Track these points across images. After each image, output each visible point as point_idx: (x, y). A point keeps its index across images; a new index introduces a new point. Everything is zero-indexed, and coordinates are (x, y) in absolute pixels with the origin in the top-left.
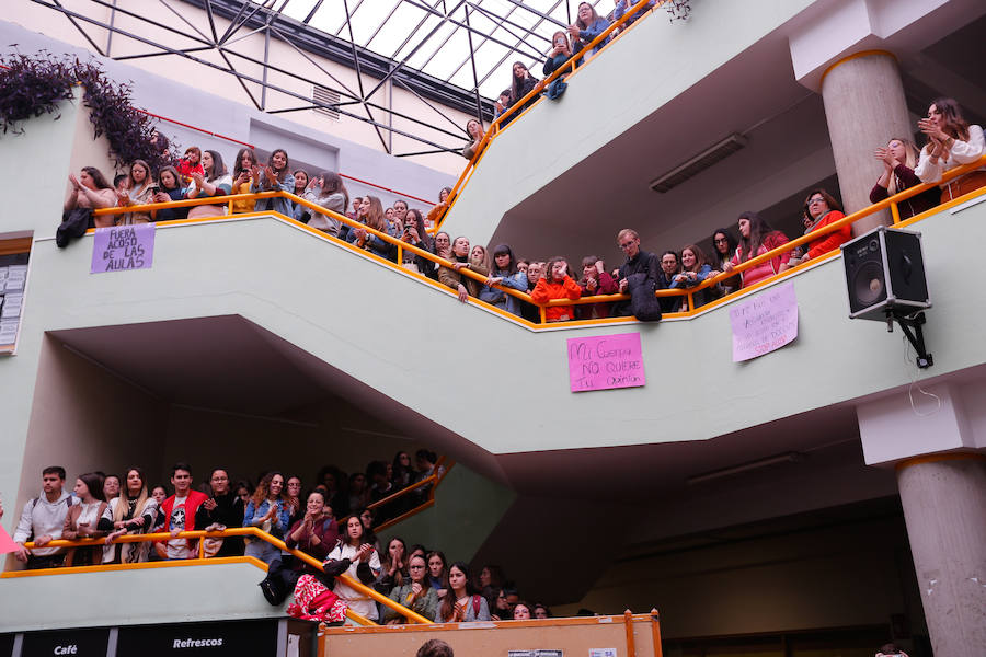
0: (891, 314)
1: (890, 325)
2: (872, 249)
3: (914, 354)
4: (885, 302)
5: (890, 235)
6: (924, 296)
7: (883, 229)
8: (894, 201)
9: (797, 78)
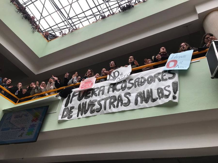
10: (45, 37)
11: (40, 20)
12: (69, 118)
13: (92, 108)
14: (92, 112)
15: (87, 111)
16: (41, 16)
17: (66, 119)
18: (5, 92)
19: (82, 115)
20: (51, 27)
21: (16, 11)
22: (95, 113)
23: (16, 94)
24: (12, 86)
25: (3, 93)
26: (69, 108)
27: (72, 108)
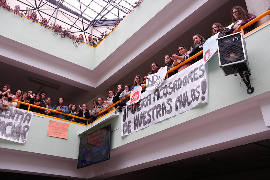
12: (129, 133)
13: (144, 120)
14: (145, 124)
15: (141, 123)
17: (127, 134)
18: (75, 118)
19: (138, 128)
22: (147, 124)
25: (73, 120)
26: (127, 123)
27: (130, 122)
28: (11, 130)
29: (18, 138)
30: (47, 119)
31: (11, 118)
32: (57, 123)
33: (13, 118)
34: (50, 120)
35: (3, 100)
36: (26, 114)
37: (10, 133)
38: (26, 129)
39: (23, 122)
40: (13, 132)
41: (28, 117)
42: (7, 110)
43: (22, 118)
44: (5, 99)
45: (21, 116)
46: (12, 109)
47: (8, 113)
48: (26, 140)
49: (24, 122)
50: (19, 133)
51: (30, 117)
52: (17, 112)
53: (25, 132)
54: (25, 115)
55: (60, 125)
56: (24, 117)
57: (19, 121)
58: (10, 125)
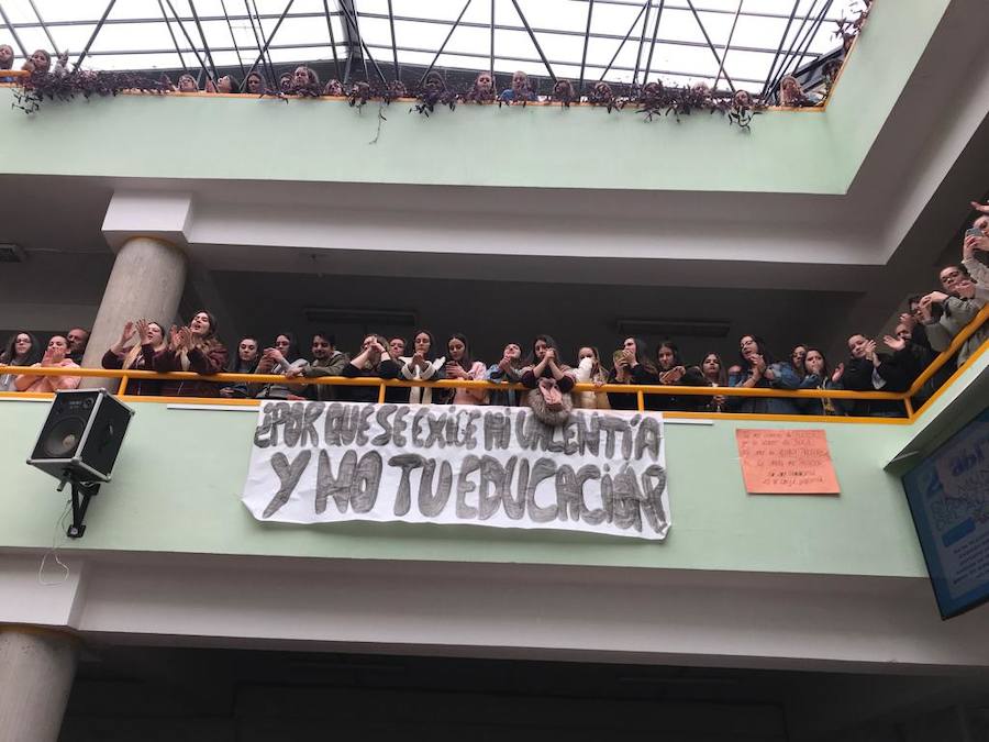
0: (69, 474)
1: (63, 485)
2: (85, 406)
3: (70, 521)
4: (69, 460)
5: (108, 401)
6: (107, 469)
7: (104, 392)
8: (127, 374)
9: (103, 229)
10: (796, 105)
11: (722, 69)
16: (715, 53)
20: (778, 52)
21: (645, 121)
23: (877, 386)
24: (841, 365)
25: (833, 409)
28: (600, 493)
29: (635, 519)
30: (726, 427)
31: (587, 449)
32: (771, 435)
33: (594, 449)
34: (738, 431)
35: (544, 391)
36: (638, 425)
37: (601, 507)
38: (655, 481)
39: (633, 455)
40: (610, 502)
41: (649, 436)
42: (565, 424)
43: (627, 443)
44: (549, 386)
45: (619, 436)
46: (582, 414)
47: (573, 433)
48: (669, 524)
49: (639, 456)
50: (633, 500)
51: (655, 431)
52: (600, 424)
53: (653, 492)
54: (635, 431)
55: (786, 443)
56: (634, 437)
57: (618, 454)
58: (594, 478)
